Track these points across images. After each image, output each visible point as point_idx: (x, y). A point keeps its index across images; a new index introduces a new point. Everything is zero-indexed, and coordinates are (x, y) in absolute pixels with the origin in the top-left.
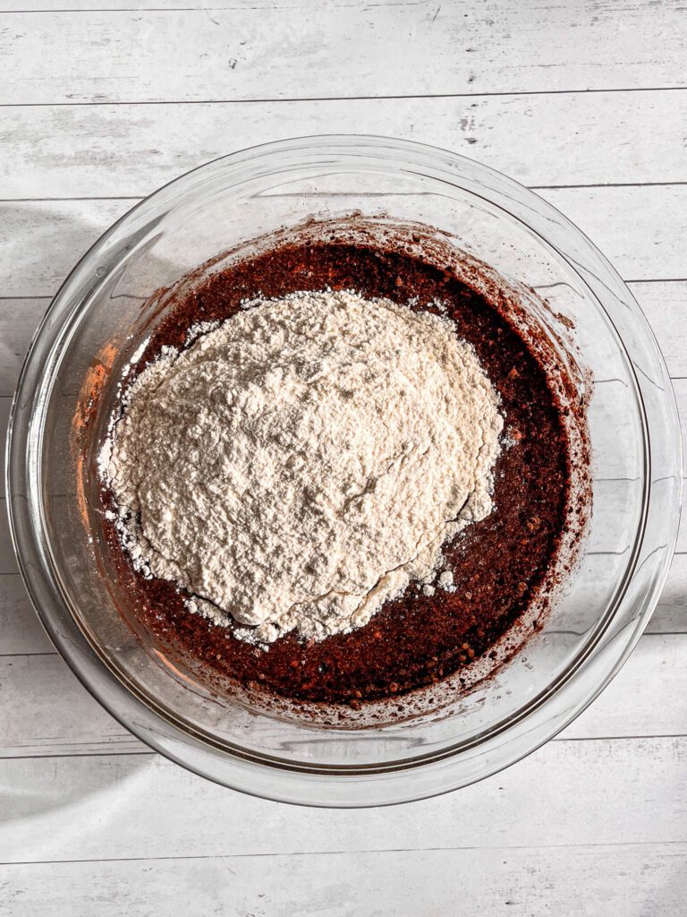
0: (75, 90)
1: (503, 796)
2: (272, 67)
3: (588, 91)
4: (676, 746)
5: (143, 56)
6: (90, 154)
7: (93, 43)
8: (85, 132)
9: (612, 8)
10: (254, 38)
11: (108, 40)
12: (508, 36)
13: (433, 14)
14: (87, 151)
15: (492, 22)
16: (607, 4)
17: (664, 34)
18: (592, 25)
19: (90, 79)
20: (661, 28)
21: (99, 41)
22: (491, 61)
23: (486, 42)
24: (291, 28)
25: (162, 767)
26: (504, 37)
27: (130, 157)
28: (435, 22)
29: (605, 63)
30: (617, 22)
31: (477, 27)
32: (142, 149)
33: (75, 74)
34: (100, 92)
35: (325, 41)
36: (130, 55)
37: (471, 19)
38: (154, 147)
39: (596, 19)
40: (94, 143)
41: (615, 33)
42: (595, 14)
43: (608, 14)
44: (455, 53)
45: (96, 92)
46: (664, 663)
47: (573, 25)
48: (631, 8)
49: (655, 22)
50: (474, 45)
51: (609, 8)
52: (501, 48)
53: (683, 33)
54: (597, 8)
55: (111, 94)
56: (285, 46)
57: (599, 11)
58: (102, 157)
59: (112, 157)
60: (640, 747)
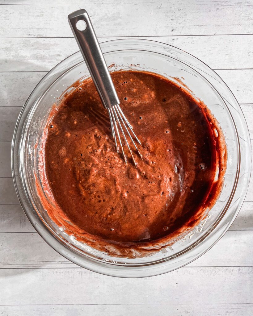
0: (31, 33)
1: (177, 286)
2: (101, 25)
3: (214, 35)
4: (239, 270)
5: (55, 21)
6: (36, 56)
7: (37, 16)
8: (34, 48)
9: (224, 5)
10: (95, 15)
11: (43, 15)
12: (186, 15)
13: (159, 6)
14: (35, 55)
15: (180, 10)
16: (222, 4)
17: (242, 14)
18: (216, 11)
19: (36, 29)
20: (241, 13)
21: (39, 15)
22: (180, 24)
23: (178, 17)
24: (108, 11)
25: (58, 273)
26: (184, 15)
27: (50, 57)
28: (160, 9)
29: (221, 25)
30: (225, 10)
31: (175, 11)
32: (54, 54)
33: (31, 27)
34: (40, 33)
35: (120, 16)
36: (50, 20)
37: (173, 8)
38: (58, 53)
39: (218, 9)
40: (37, 52)
41: (224, 14)
42: (218, 7)
43: (222, 7)
44: (167, 20)
45: (38, 33)
46: (236, 240)
47: (210, 11)
48: (231, 5)
49: (239, 10)
50: (174, 18)
51: (223, 5)
52: (183, 19)
53: (249, 14)
54: (218, 5)
55: (44, 34)
56: (106, 17)
57: (219, 6)
58: (40, 57)
59: (43, 57)
60: (226, 270)
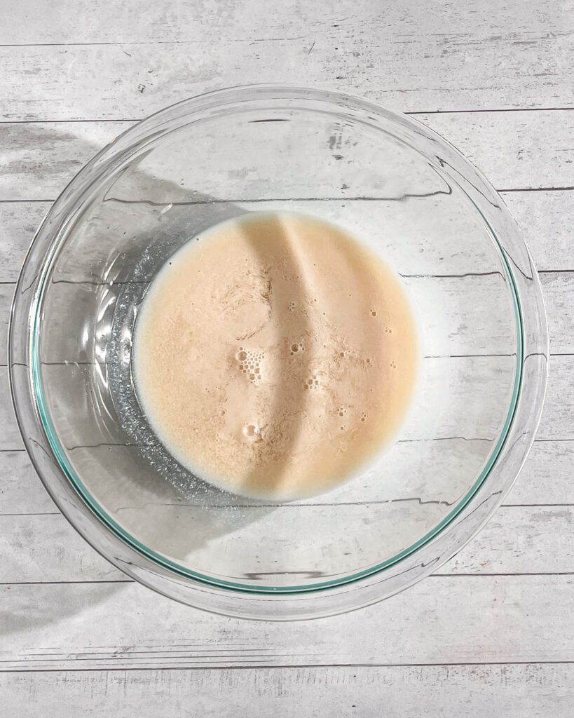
0: (11, 111)
1: (355, 713)
2: (175, 91)
3: (438, 112)
4: (504, 672)
5: (67, 82)
6: (22, 164)
7: (27, 72)
8: (18, 146)
9: (459, 42)
10: (159, 67)
11: (39, 70)
12: (372, 66)
13: (309, 48)
14: (20, 161)
15: (358, 54)
16: (455, 39)
17: (503, 64)
18: (442, 57)
19: (23, 102)
20: (500, 60)
21: (31, 70)
22: (357, 87)
23: (354, 71)
24: (191, 60)
25: (68, 683)
26: (368, 67)
27: (54, 166)
28: (311, 54)
29: (453, 88)
30: (462, 54)
31: (345, 58)
32: (64, 160)
33: (11, 97)
34: (31, 112)
35: (219, 70)
36: (56, 81)
37: (340, 51)
38: (75, 158)
39: (445, 52)
40: (25, 155)
41: (461, 63)
42: (445, 47)
43: (456, 47)
44: (327, 80)
45: (27, 112)
46: (495, 600)
47: (426, 57)
48: (475, 42)
49: (495, 54)
50: (343, 73)
51: (457, 43)
52: (366, 76)
53: (519, 63)
54: (446, 42)
55: (40, 114)
56: (185, 73)
57: (448, 45)
58: (31, 166)
59: (39, 166)
60: (473, 672)
